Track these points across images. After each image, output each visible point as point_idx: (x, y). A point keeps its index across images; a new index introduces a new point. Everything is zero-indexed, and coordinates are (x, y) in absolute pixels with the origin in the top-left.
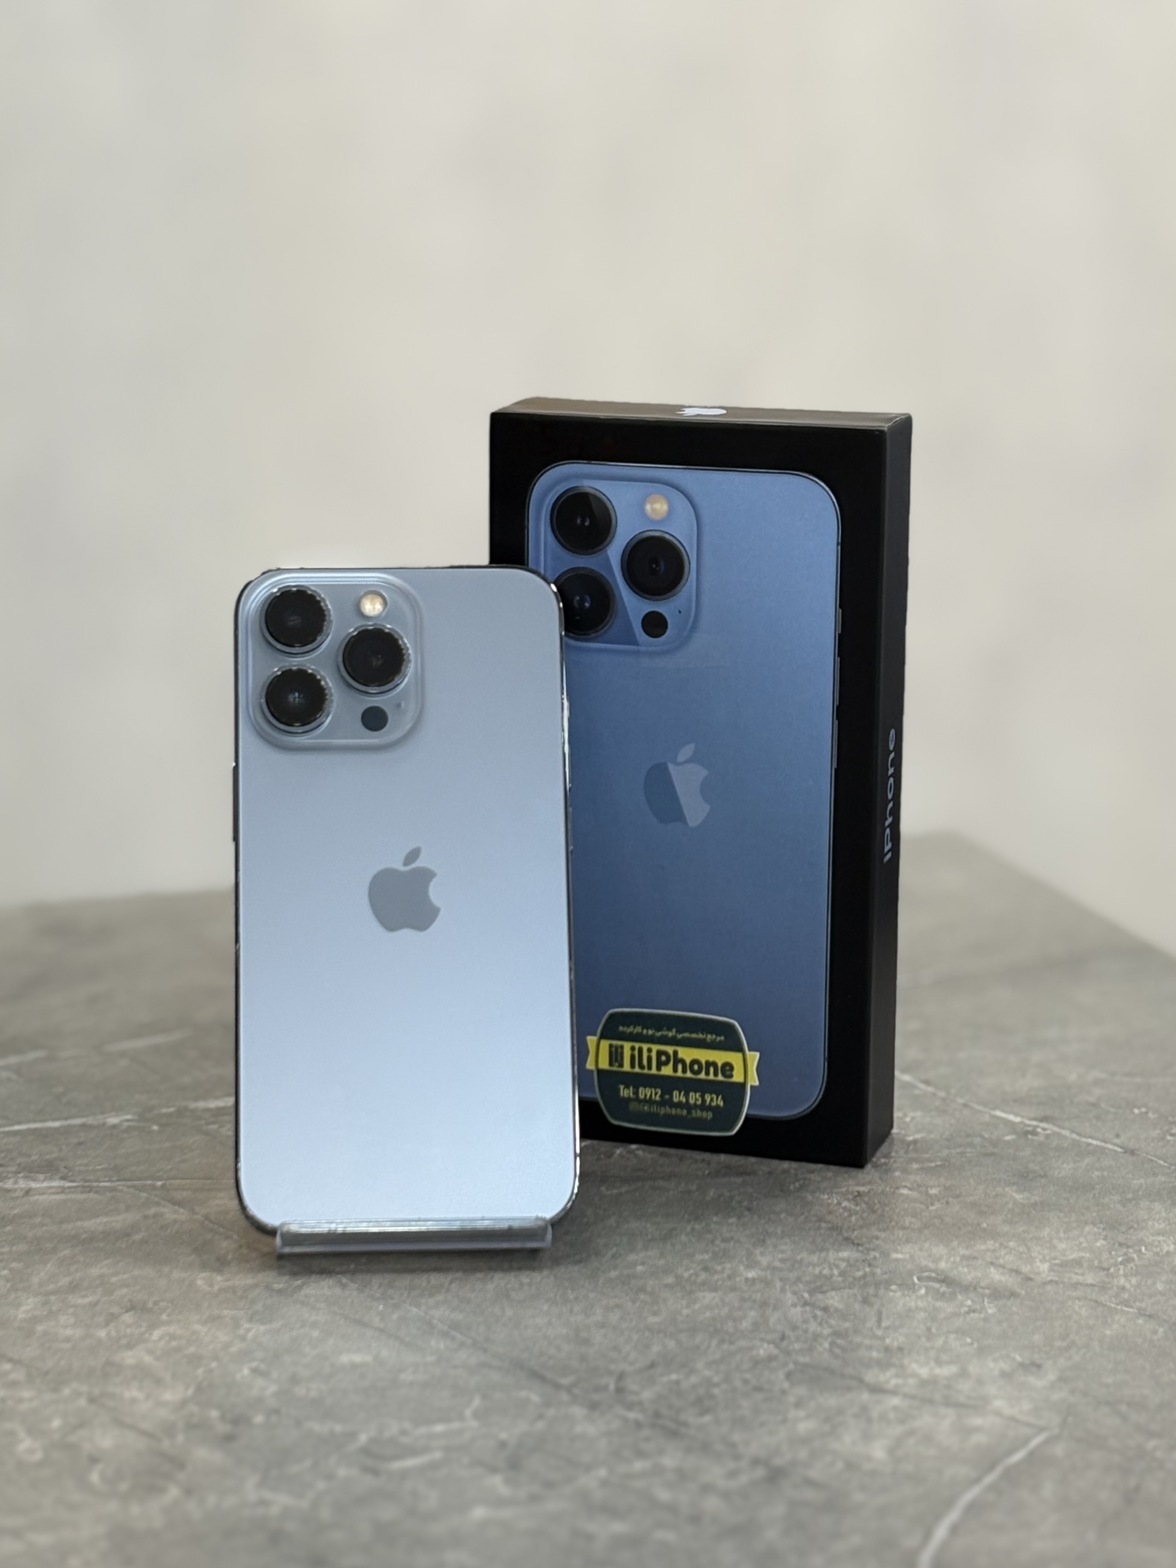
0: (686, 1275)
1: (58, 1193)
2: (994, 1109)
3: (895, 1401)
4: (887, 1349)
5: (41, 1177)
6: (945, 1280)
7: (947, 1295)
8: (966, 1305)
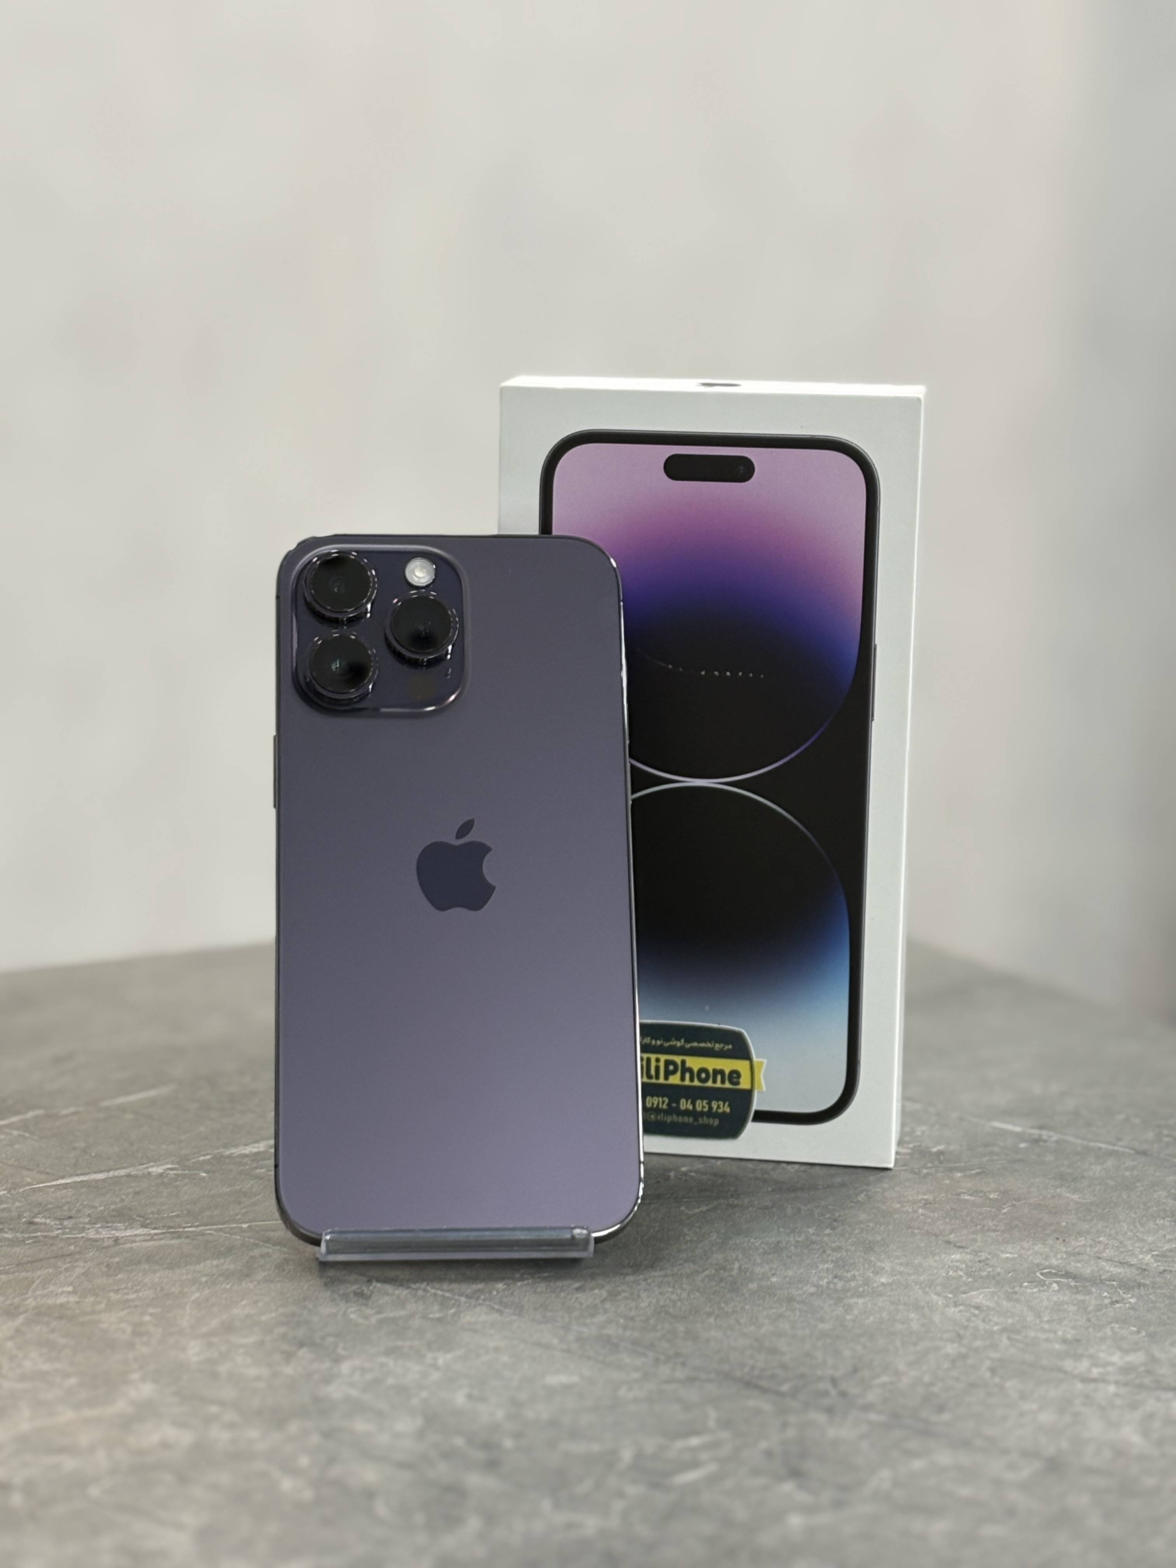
0: (823, 1283)
1: (150, 1240)
5: (120, 1225)
6: (1067, 1275)
7: (1080, 1288)
8: (1105, 1297)
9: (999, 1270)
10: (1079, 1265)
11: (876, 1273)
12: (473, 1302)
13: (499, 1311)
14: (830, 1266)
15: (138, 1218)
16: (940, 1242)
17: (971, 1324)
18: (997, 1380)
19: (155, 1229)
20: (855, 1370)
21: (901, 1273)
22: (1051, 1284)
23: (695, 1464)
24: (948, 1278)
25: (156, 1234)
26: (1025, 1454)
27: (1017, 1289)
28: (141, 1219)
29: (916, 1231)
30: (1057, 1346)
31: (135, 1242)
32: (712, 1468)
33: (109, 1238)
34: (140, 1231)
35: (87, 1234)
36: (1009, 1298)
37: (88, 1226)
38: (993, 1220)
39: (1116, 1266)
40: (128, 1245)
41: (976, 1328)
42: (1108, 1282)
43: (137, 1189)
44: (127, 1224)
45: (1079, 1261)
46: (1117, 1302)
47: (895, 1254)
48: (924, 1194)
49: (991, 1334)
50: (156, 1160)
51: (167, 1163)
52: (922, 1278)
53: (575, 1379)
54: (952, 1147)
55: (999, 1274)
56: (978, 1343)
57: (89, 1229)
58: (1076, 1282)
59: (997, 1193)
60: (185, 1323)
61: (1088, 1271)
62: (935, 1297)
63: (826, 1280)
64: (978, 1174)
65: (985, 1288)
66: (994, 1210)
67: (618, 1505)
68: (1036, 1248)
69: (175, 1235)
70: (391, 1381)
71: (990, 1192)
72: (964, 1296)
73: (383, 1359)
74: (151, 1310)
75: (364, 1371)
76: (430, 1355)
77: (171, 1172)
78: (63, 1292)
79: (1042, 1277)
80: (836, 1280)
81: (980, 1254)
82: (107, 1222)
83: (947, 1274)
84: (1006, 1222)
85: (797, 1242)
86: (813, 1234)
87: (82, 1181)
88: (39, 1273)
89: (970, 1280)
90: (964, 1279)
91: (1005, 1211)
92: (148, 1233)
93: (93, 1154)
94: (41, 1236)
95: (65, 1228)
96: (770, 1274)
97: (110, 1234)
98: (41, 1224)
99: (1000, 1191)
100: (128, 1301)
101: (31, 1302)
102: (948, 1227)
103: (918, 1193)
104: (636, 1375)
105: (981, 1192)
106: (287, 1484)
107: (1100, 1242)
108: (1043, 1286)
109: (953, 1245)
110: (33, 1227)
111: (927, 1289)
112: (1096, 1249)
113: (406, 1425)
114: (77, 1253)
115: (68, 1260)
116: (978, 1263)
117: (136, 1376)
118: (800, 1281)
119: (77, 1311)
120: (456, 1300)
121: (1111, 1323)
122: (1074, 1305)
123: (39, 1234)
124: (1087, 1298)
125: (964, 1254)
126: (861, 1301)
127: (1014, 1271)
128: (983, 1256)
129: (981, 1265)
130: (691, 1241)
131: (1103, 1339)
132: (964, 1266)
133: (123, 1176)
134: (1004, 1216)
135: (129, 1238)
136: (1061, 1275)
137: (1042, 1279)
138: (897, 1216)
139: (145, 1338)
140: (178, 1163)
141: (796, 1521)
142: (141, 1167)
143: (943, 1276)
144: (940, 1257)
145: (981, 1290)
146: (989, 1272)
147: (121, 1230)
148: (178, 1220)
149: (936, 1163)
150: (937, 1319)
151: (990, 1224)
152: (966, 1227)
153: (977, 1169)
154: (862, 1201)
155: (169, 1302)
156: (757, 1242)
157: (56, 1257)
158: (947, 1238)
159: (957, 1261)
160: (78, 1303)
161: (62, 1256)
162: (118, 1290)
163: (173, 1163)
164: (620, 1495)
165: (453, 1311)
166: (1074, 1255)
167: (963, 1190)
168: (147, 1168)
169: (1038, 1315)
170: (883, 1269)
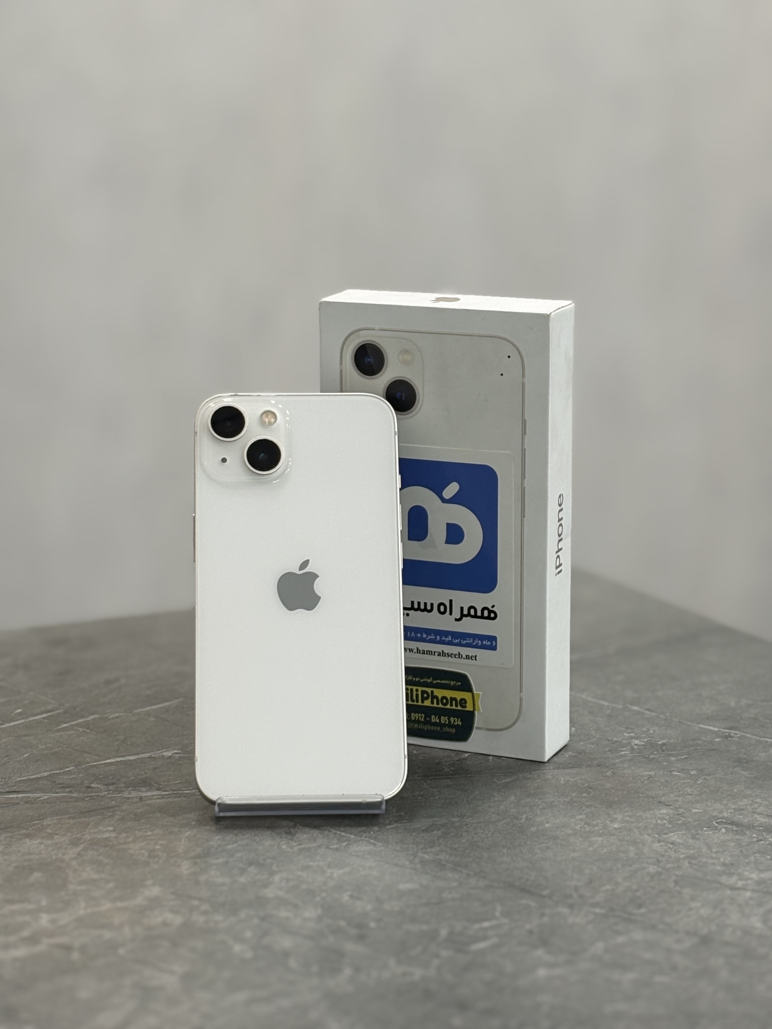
0: (578, 827)
1: (161, 799)
2: (699, 724)
3: (748, 894)
4: (724, 864)
5: (143, 789)
6: (732, 823)
7: (739, 831)
8: (754, 837)
9: (689, 819)
10: (741, 817)
11: (612, 821)
12: (358, 838)
13: (374, 845)
14: (583, 817)
15: (155, 785)
16: (655, 802)
17: (667, 854)
18: (678, 888)
19: (165, 791)
20: (590, 882)
21: (628, 822)
22: (721, 829)
23: (485, 938)
24: (657, 824)
25: (165, 795)
26: (688, 933)
27: (700, 831)
28: (157, 785)
29: (641, 795)
30: (719, 868)
31: (152, 799)
32: (495, 940)
33: (136, 797)
34: (156, 793)
35: (123, 794)
36: (693, 838)
37: (124, 789)
38: (691, 787)
39: (764, 818)
40: (148, 802)
41: (670, 857)
42: (757, 828)
43: (155, 766)
44: (147, 788)
45: (741, 814)
46: (761, 840)
47: (626, 809)
48: (650, 771)
49: (678, 860)
50: (167, 748)
51: (174, 750)
52: (640, 825)
53: (417, 886)
54: (672, 741)
55: (689, 822)
56: (670, 865)
57: (124, 791)
58: (737, 827)
59: (696, 771)
60: (180, 850)
61: (746, 821)
62: (646, 837)
63: (579, 826)
64: (685, 758)
65: (680, 831)
66: (692, 781)
67: (436, 962)
68: (716, 806)
69: (178, 795)
70: (304, 887)
71: (692, 770)
72: (665, 836)
73: (300, 873)
74: (160, 842)
75: (288, 880)
76: (329, 871)
77: (177, 755)
78: (107, 831)
79: (716, 824)
80: (586, 826)
81: (679, 809)
82: (136, 787)
83: (657, 822)
84: (698, 789)
85: (565, 801)
86: (576, 797)
87: (121, 761)
88: (92, 818)
89: (670, 826)
90: (667, 825)
91: (699, 782)
92: (160, 794)
93: (129, 744)
94: (95, 795)
95: (109, 790)
96: (545, 822)
97: (137, 794)
98: (95, 788)
99: (698, 770)
100: (147, 836)
101: (88, 837)
102: (661, 793)
103: (646, 771)
104: (455, 884)
105: (686, 770)
106: (237, 948)
107: (756, 803)
108: (715, 830)
109: (663, 804)
110: (90, 790)
111: (642, 832)
112: (753, 807)
113: (311, 913)
114: (116, 806)
115: (111, 810)
116: (677, 815)
117: (149, 882)
118: (563, 827)
119: (115, 843)
120: (348, 837)
121: (755, 853)
122: (733, 842)
123: (93, 794)
124: (743, 837)
125: (669, 810)
126: (600, 839)
127: (699, 820)
128: (681, 811)
129: (679, 816)
130: (498, 801)
131: (748, 864)
132: (668, 817)
133: (146, 758)
134: (698, 786)
135: (149, 797)
136: (729, 823)
137: (716, 826)
138: (630, 785)
139: (156, 860)
140: (181, 749)
141: (542, 972)
142: (158, 752)
143: (654, 824)
144: (654, 811)
145: (676, 833)
146: (683, 821)
147: (144, 792)
148: (179, 785)
149: (660, 751)
150: (646, 850)
151: (689, 791)
152: (672, 793)
153: (686, 755)
154: (610, 775)
155: (172, 837)
156: (539, 802)
157: (104, 809)
158: (660, 799)
159: (664, 814)
160: (116, 837)
161: (107, 808)
162: (141, 829)
163: (178, 750)
164: (437, 956)
165: (345, 844)
166: (739, 810)
167: (675, 769)
168: (162, 752)
169: (710, 848)
170: (617, 818)
